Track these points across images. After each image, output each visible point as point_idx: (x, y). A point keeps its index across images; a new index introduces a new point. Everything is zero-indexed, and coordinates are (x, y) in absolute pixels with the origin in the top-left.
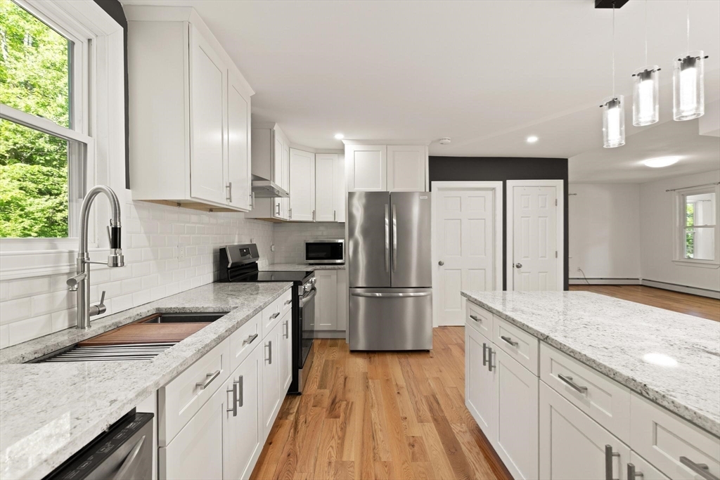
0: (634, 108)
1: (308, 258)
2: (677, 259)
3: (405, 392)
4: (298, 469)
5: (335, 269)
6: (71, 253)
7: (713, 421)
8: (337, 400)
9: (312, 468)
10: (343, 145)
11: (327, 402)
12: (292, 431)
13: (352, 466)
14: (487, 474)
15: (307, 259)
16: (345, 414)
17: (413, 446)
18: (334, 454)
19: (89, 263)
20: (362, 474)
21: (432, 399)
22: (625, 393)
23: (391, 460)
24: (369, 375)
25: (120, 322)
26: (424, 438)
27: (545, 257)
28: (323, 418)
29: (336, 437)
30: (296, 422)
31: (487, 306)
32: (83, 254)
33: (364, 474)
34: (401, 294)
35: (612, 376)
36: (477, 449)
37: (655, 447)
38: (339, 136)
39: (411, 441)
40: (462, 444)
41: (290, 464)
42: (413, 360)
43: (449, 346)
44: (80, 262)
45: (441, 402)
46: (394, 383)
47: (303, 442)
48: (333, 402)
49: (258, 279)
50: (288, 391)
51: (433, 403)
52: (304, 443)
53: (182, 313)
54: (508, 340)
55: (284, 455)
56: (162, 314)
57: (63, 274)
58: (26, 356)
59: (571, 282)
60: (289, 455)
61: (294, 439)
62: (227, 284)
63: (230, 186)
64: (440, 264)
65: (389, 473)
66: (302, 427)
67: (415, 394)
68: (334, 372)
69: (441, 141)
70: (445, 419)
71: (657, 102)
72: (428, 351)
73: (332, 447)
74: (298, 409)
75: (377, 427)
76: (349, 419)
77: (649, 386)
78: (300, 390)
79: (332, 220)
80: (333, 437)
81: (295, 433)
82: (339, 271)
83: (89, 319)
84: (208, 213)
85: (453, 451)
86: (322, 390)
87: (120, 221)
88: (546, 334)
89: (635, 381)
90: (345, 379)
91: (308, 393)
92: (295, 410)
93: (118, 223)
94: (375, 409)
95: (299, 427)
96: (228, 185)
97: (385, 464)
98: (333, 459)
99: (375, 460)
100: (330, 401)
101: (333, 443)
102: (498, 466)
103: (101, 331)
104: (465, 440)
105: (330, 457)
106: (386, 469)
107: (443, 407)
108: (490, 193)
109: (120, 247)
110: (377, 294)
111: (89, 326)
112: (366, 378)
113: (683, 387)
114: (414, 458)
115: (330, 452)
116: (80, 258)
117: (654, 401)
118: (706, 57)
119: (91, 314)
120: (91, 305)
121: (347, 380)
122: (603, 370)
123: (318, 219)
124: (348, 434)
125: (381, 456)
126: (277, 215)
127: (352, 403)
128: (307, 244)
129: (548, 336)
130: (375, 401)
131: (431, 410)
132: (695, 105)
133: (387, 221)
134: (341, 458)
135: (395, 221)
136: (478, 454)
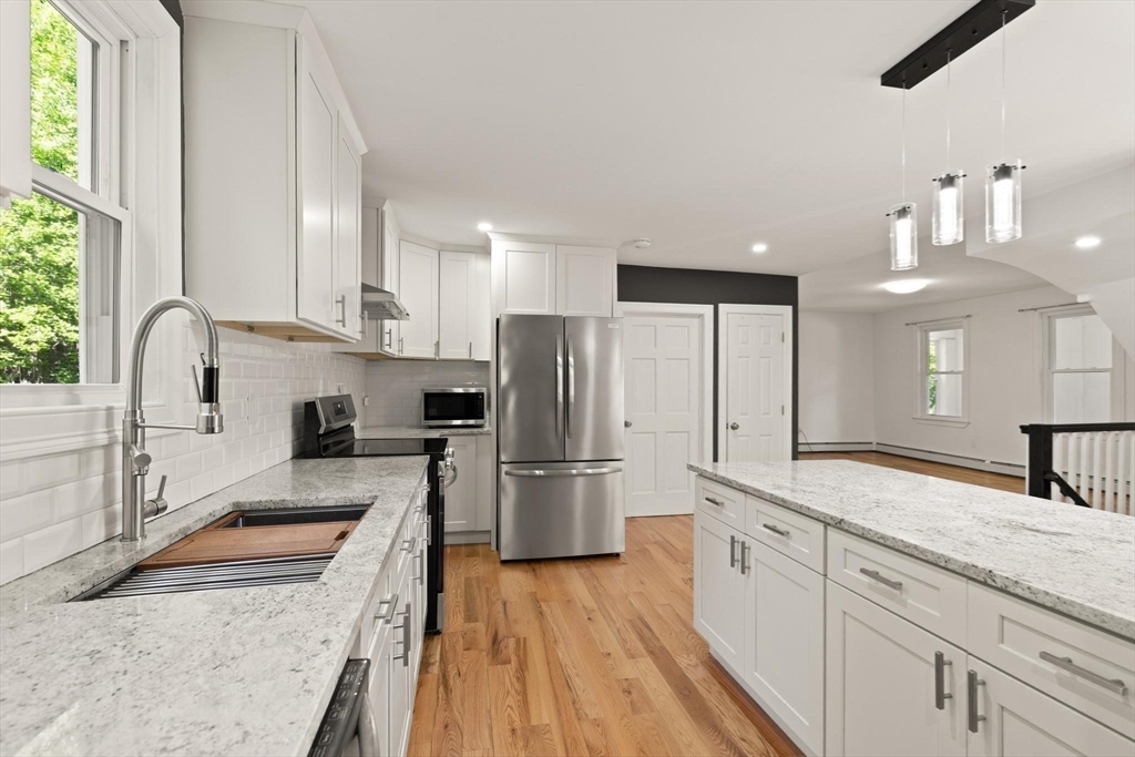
0: (934, 219)
1: (427, 417)
2: (919, 416)
3: (598, 616)
4: (466, 744)
5: (473, 434)
6: (110, 410)
7: (1082, 605)
8: (500, 637)
9: (488, 742)
10: (488, 240)
11: (484, 641)
12: (441, 689)
13: (548, 731)
14: (739, 720)
15: (426, 419)
16: (518, 656)
17: (629, 693)
18: (516, 718)
19: (143, 428)
20: (565, 740)
21: (639, 623)
22: (960, 584)
23: (602, 716)
24: (539, 597)
25: (189, 528)
26: (641, 680)
27: (768, 414)
28: (486, 666)
29: (513, 692)
30: (444, 676)
31: (737, 483)
32: (134, 412)
33: (569, 741)
34: (574, 472)
35: (943, 564)
36: (718, 687)
37: (1001, 645)
38: (484, 227)
39: (625, 685)
40: (697, 685)
41: (451, 739)
42: (599, 569)
43: (646, 546)
44: (129, 426)
45: (653, 627)
46: (580, 605)
47: (463, 705)
48: (495, 641)
49: (355, 453)
50: (426, 629)
51: (642, 628)
52: (466, 704)
53: (280, 509)
54: (773, 529)
55: (439, 728)
56: (243, 511)
57: (98, 447)
58: (70, 589)
59: (801, 449)
60: (446, 727)
61: (448, 700)
62: (318, 460)
63: (343, 302)
64: (627, 425)
65: (604, 734)
66: (454, 681)
67: (615, 618)
68: (484, 596)
69: (636, 244)
70: (663, 649)
71: (962, 215)
72: (618, 555)
73: (511, 708)
74: (441, 655)
75: (571, 671)
76: (526, 664)
77: (995, 572)
78: (439, 627)
79: (466, 357)
80: (508, 693)
81: (446, 693)
82: (480, 437)
83: (143, 524)
84: (285, 343)
85: (686, 692)
86: (472, 625)
87: (217, 357)
88: (839, 516)
89: (976, 567)
90: (505, 604)
91: (451, 630)
92: (438, 658)
93: (215, 360)
94: (561, 645)
95: (451, 682)
96: (340, 299)
97: (596, 723)
98: (518, 724)
99: (579, 719)
100: (490, 640)
101: (511, 701)
102: (750, 707)
103: (166, 544)
104: (698, 675)
105: (511, 722)
106: (600, 729)
107: (657, 633)
108: (696, 320)
109: (217, 401)
110: (537, 472)
111: (144, 536)
112: (536, 601)
113: (1030, 571)
114: (635, 709)
115: (509, 715)
116: (129, 419)
117: (1003, 590)
118: (1024, 167)
119: (145, 515)
120: (146, 499)
121: (508, 605)
122: (930, 558)
123: (443, 356)
124: (529, 687)
125: (587, 712)
126: (387, 349)
127: (525, 639)
128: (426, 394)
129: (842, 520)
130: (557, 634)
131: (642, 639)
132: (1011, 225)
133: (560, 360)
134: (529, 720)
135: (571, 360)
136: (720, 693)
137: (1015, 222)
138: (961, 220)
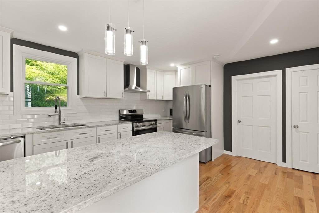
5: (170, 120)
10: (176, 68)
15: (170, 115)
38: (172, 65)
72: (205, 163)
119: (61, 123)
126: (148, 99)
128: (170, 109)
137: (113, 48)
138: (133, 45)
